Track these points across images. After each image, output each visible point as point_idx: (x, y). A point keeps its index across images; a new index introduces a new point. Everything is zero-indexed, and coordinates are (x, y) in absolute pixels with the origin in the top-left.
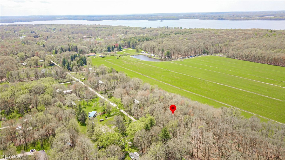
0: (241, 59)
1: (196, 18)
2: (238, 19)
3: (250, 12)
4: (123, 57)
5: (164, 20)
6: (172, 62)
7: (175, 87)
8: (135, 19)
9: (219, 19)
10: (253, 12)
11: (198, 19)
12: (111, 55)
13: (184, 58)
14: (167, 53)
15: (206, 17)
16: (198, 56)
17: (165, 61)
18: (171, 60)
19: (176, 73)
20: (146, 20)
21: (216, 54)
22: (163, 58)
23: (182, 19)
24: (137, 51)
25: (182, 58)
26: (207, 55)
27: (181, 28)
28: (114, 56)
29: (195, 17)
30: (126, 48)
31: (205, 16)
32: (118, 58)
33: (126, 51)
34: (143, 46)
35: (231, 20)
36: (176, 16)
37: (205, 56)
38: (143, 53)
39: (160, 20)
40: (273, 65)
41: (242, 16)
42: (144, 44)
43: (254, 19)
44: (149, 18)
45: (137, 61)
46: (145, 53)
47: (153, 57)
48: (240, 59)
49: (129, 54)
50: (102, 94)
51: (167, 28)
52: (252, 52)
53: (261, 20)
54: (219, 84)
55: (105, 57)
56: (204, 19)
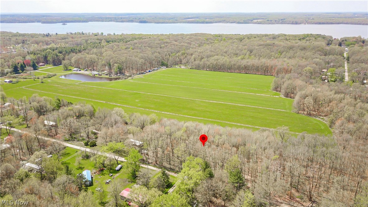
0: (208, 69)
1: (111, 21)
2: (164, 21)
3: (172, 14)
4: (49, 80)
5: (67, 23)
6: (129, 80)
7: (166, 113)
8: (19, 21)
9: (141, 22)
10: (173, 14)
11: (114, 21)
12: (26, 78)
13: (142, 73)
14: (118, 68)
15: (124, 20)
16: (157, 70)
17: (120, 80)
18: (127, 78)
19: (150, 95)
20: (37, 22)
21: (177, 66)
22: (113, 76)
23: (92, 21)
24: (66, 69)
25: (140, 74)
26: (167, 67)
27: (102, 34)
28: (33, 79)
29: (110, 19)
30: (42, 65)
31: (121, 18)
32: (42, 82)
33: (44, 70)
34: (73, 61)
35: (155, 23)
36: (81, 17)
37: (164, 69)
38: (77, 70)
39: (62, 23)
40: (244, 73)
41: (166, 18)
42: (74, 57)
43: (180, 22)
44: (43, 21)
45: (79, 84)
46: (80, 71)
47: (98, 76)
48: (206, 70)
49: (55, 75)
50: (68, 141)
51: (83, 34)
52: (219, 61)
53: (188, 23)
54: (211, 101)
55: (17, 82)
56: (122, 22)
